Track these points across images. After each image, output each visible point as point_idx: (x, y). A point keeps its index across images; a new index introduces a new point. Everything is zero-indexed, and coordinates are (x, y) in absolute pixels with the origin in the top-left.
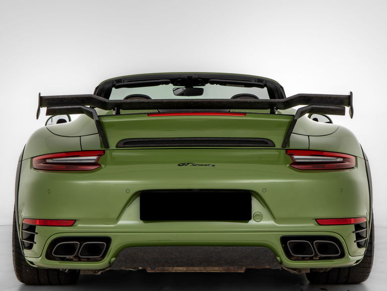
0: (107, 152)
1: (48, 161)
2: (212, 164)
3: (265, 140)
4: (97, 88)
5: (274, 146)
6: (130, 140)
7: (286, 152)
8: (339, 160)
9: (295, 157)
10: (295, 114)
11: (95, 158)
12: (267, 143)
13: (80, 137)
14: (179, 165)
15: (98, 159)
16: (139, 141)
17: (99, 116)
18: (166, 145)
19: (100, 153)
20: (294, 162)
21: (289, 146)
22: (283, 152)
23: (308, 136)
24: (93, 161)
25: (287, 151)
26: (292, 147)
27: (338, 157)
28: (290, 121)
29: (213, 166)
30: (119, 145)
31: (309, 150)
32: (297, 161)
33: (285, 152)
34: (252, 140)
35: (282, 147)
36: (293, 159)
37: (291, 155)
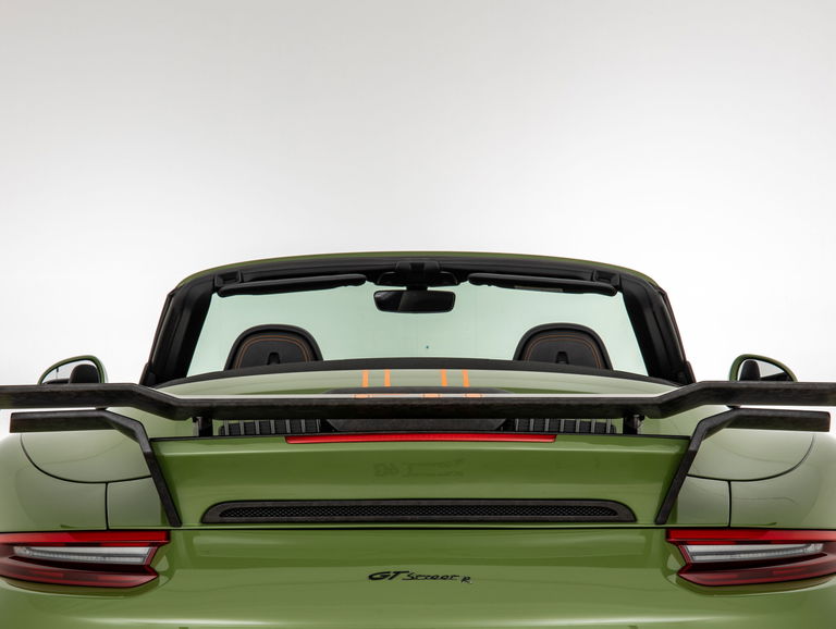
0: (177, 535)
1: (19, 550)
2: (462, 575)
3: (609, 505)
4: (171, 296)
5: (635, 520)
6: (238, 506)
7: (668, 536)
8: (812, 549)
9: (692, 548)
10: (690, 434)
11: (144, 550)
12: (615, 514)
13: (107, 483)
14: (371, 577)
15: (152, 556)
16: (264, 508)
17: (152, 441)
18: (337, 518)
19: (157, 539)
20: (687, 565)
21: (674, 519)
22: (659, 535)
23: (729, 481)
24: (138, 561)
25: (669, 533)
26: (683, 520)
27: (809, 542)
28: (677, 455)
29: (464, 579)
30: (208, 518)
31: (729, 528)
32: (698, 559)
33: (664, 537)
34: (573, 503)
35: (656, 522)
36: (684, 555)
37: (680, 544)
